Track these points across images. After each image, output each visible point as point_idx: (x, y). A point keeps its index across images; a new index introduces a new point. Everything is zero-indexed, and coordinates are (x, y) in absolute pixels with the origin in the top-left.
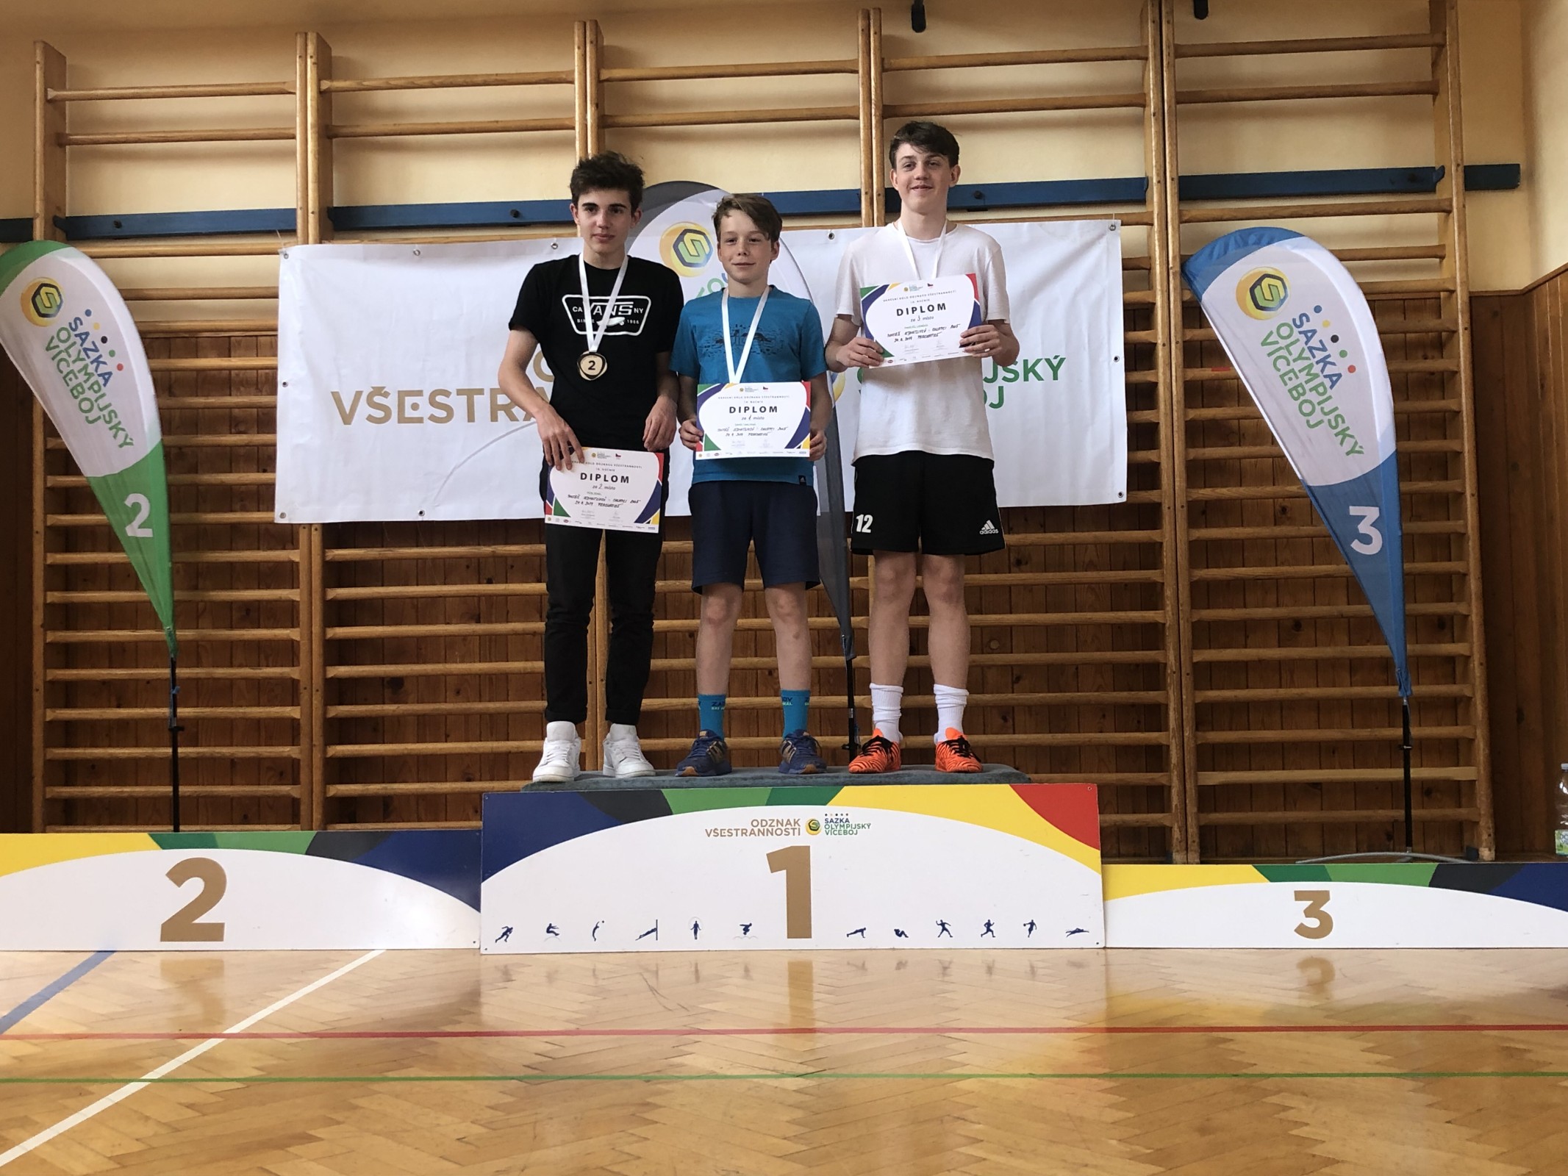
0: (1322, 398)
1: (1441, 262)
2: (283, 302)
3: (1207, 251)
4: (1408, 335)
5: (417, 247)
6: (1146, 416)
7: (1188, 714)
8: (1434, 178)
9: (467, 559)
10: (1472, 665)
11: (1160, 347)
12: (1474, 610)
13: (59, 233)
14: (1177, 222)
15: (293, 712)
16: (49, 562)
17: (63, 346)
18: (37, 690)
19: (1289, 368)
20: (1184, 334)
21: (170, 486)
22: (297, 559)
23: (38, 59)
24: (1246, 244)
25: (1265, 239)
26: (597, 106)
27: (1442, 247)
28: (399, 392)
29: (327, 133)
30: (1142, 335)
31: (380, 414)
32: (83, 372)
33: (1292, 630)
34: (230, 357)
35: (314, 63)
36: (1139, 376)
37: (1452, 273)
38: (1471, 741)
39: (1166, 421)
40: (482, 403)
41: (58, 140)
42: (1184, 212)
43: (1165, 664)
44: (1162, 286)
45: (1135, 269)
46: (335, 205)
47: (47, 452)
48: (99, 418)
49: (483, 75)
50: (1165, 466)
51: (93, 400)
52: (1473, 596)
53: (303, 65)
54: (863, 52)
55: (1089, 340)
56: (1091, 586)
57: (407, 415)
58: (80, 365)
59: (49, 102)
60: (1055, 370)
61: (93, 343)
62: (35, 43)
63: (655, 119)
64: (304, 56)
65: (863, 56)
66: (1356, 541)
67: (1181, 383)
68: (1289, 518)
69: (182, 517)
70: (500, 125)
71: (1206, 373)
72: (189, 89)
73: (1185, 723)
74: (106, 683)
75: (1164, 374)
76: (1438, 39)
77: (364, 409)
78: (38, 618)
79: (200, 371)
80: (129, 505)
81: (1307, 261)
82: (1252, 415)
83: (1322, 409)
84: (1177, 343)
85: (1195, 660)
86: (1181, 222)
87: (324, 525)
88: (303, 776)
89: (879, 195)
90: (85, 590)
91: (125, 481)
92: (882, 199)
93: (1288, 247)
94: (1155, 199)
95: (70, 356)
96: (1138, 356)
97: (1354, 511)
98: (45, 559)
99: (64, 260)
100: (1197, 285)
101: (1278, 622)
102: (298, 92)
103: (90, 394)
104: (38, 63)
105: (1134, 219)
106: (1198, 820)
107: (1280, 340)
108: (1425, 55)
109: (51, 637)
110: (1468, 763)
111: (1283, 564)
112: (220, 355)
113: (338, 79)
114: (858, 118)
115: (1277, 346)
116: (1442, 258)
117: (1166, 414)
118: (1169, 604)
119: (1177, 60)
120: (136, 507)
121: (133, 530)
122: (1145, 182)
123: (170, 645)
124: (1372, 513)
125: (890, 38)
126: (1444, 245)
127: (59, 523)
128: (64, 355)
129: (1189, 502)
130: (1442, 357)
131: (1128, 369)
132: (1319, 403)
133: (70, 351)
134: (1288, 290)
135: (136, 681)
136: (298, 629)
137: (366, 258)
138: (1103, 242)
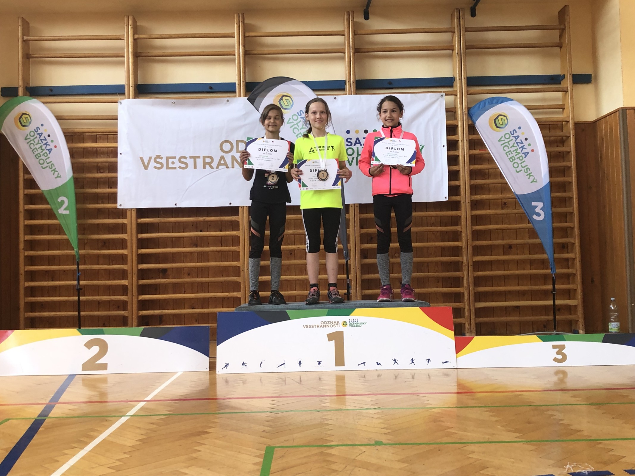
0: (522, 161)
1: (563, 111)
2: (119, 121)
3: (478, 106)
4: (551, 138)
5: (174, 100)
6: (455, 168)
7: (471, 280)
8: (560, 79)
9: (192, 222)
10: (576, 261)
11: (460, 142)
12: (577, 241)
13: (28, 93)
14: (466, 94)
15: (125, 282)
16: (25, 223)
17: (32, 138)
18: (21, 275)
19: (509, 150)
20: (469, 137)
21: (76, 194)
22: (126, 223)
23: (20, 24)
24: (492, 103)
25: (499, 102)
26: (244, 47)
27: (564, 105)
28: (167, 157)
29: (137, 55)
30: (453, 137)
31: (159, 166)
32: (41, 148)
33: (508, 249)
34: (97, 143)
35: (132, 28)
36: (452, 153)
37: (567, 115)
38: (576, 290)
39: (462, 169)
40: (200, 162)
41: (27, 56)
42: (470, 91)
43: (462, 262)
44: (461, 119)
45: (450, 112)
46: (139, 84)
47: (25, 180)
48: (47, 167)
49: (199, 34)
50: (462, 187)
51: (44, 159)
52: (576, 236)
53: (127, 28)
54: (347, 28)
55: (433, 139)
56: (433, 232)
57: (170, 166)
58: (39, 146)
59: (24, 41)
61: (45, 137)
62: (19, 17)
63: (265, 52)
64: (127, 25)
65: (347, 29)
66: (535, 215)
67: (468, 155)
68: (507, 207)
69: (80, 206)
70: (205, 53)
71: (476, 152)
72: (81, 37)
73: (470, 284)
74: (47, 272)
75: (462, 152)
76: (562, 27)
77: (153, 164)
78: (22, 246)
79: (84, 148)
80: (60, 201)
81: (515, 109)
82: (494, 168)
83: (522, 165)
84: (466, 140)
85: (474, 260)
86: (468, 94)
87: (137, 209)
88: (129, 307)
89: (353, 83)
90: (38, 235)
91: (58, 191)
92: (355, 84)
93: (509, 104)
94: (458, 85)
95: (35, 142)
96: (452, 145)
97: (534, 204)
98: (24, 222)
99: (33, 104)
100: (474, 118)
101: (504, 246)
102: (125, 39)
103: (43, 157)
104: (20, 25)
105: (450, 93)
106: (475, 321)
107: (505, 139)
108: (557, 33)
109: (27, 253)
110: (574, 298)
111: (505, 224)
112: (93, 142)
113: (142, 34)
114: (344, 53)
115: (504, 142)
116: (564, 109)
117: (462, 167)
118: (464, 239)
119: (466, 33)
120: (63, 202)
121: (62, 211)
122: (453, 79)
123: (77, 256)
124: (540, 205)
125: (357, 22)
126: (565, 104)
127: (30, 208)
128: (32, 142)
129: (471, 200)
130: (563, 146)
131: (449, 149)
132: (520, 163)
133: (35, 140)
134: (508, 120)
135: (60, 271)
136: (127, 250)
137: (153, 105)
138: (439, 101)
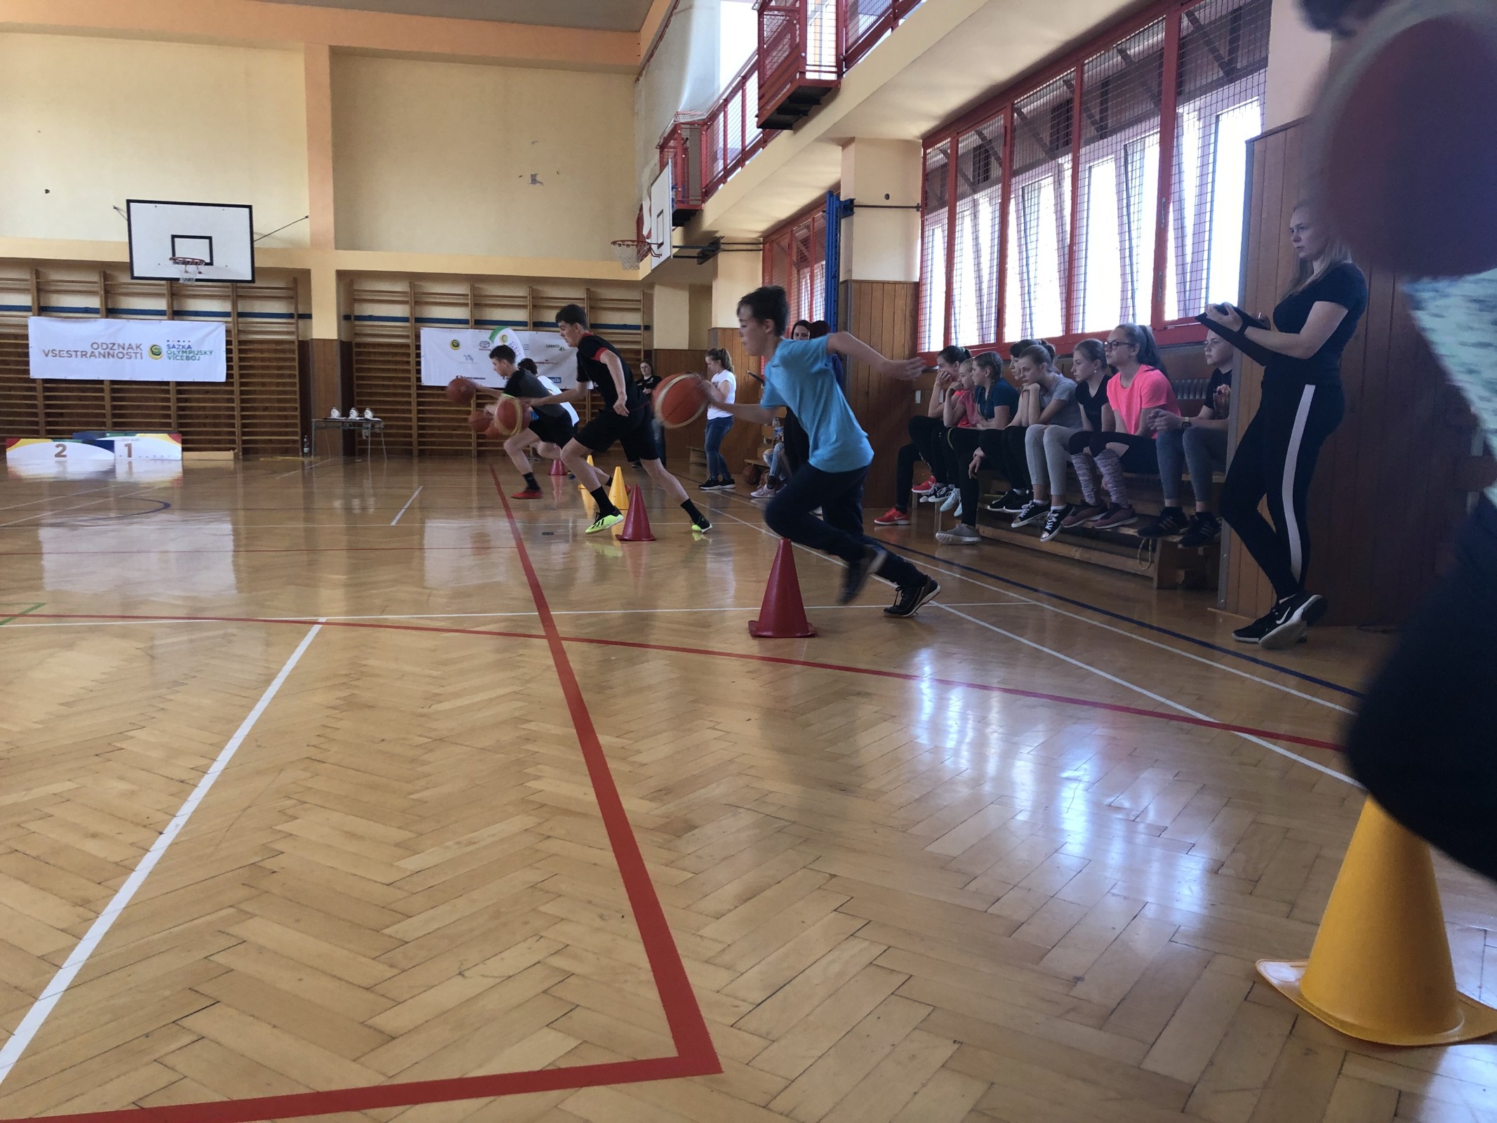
2: (30, 328)
5: (61, 317)
10: (298, 416)
12: (299, 406)
14: (237, 320)
15: (37, 419)
22: (36, 386)
28: (59, 350)
29: (39, 290)
30: (230, 347)
33: (266, 409)
34: (17, 340)
39: (232, 365)
40: (79, 354)
42: (239, 318)
45: (228, 332)
46: (40, 306)
50: (234, 374)
52: (299, 403)
55: (216, 348)
57: (61, 356)
60: (211, 353)
67: (238, 357)
77: (50, 354)
85: (241, 414)
87: (42, 379)
105: (229, 320)
110: (297, 436)
112: (14, 340)
116: (294, 333)
117: (235, 363)
118: (236, 402)
129: (240, 382)
130: (293, 354)
131: (227, 354)
136: (37, 401)
137: (52, 321)
138: (220, 324)
